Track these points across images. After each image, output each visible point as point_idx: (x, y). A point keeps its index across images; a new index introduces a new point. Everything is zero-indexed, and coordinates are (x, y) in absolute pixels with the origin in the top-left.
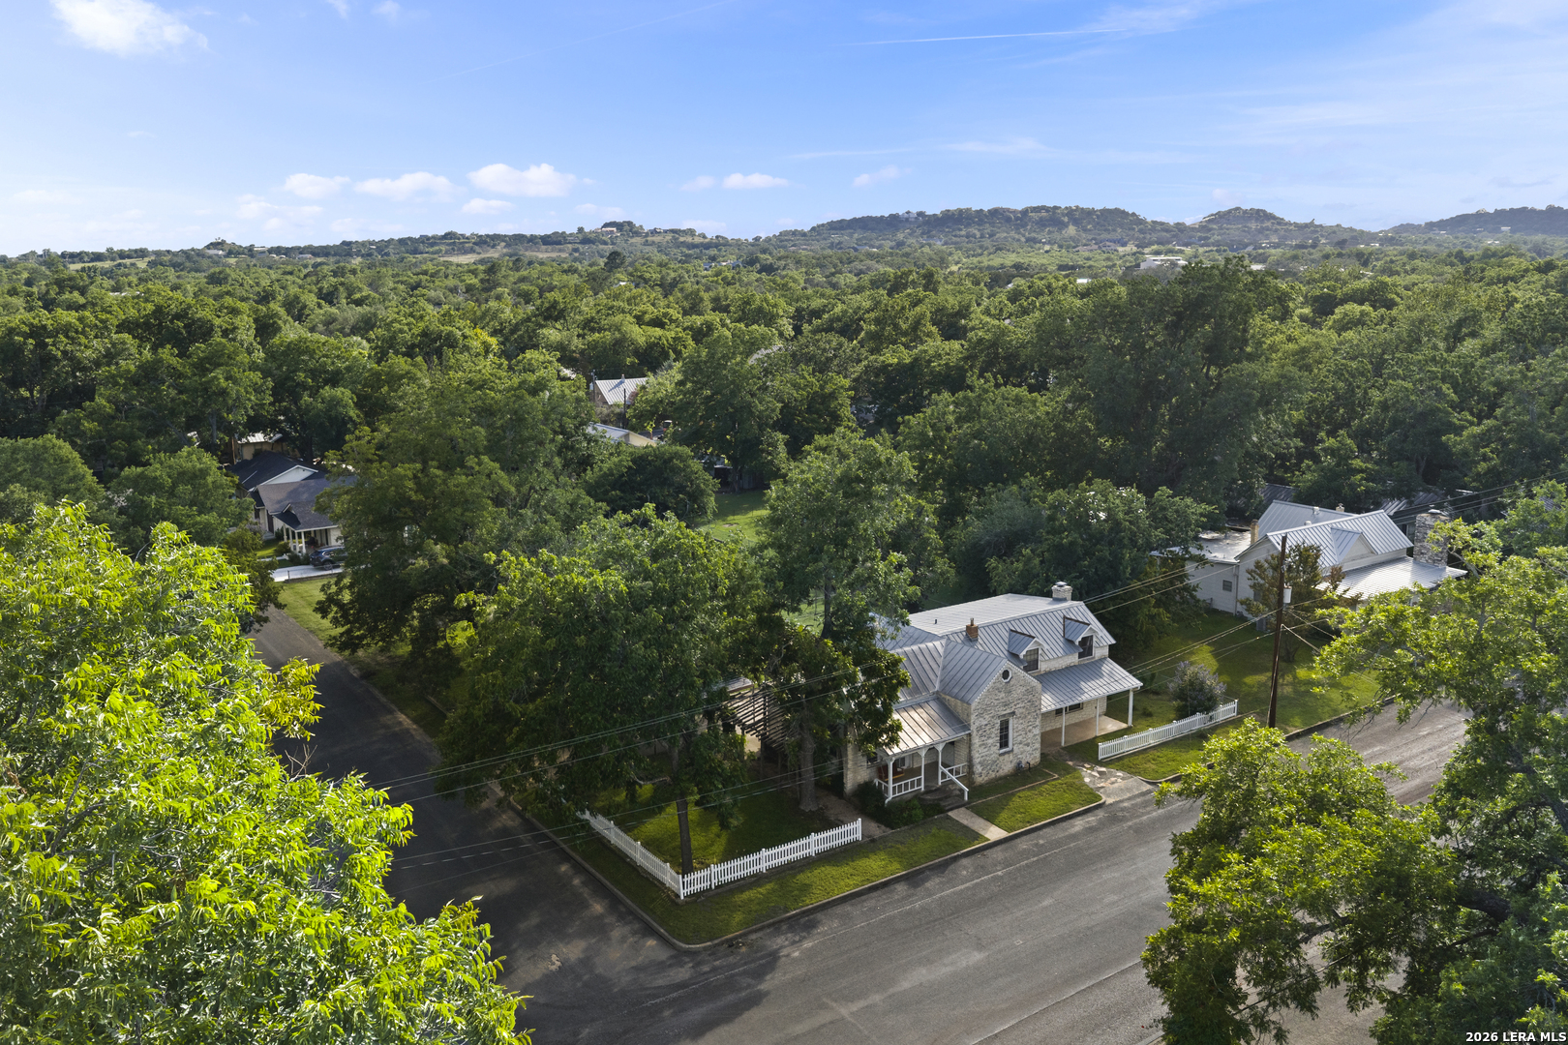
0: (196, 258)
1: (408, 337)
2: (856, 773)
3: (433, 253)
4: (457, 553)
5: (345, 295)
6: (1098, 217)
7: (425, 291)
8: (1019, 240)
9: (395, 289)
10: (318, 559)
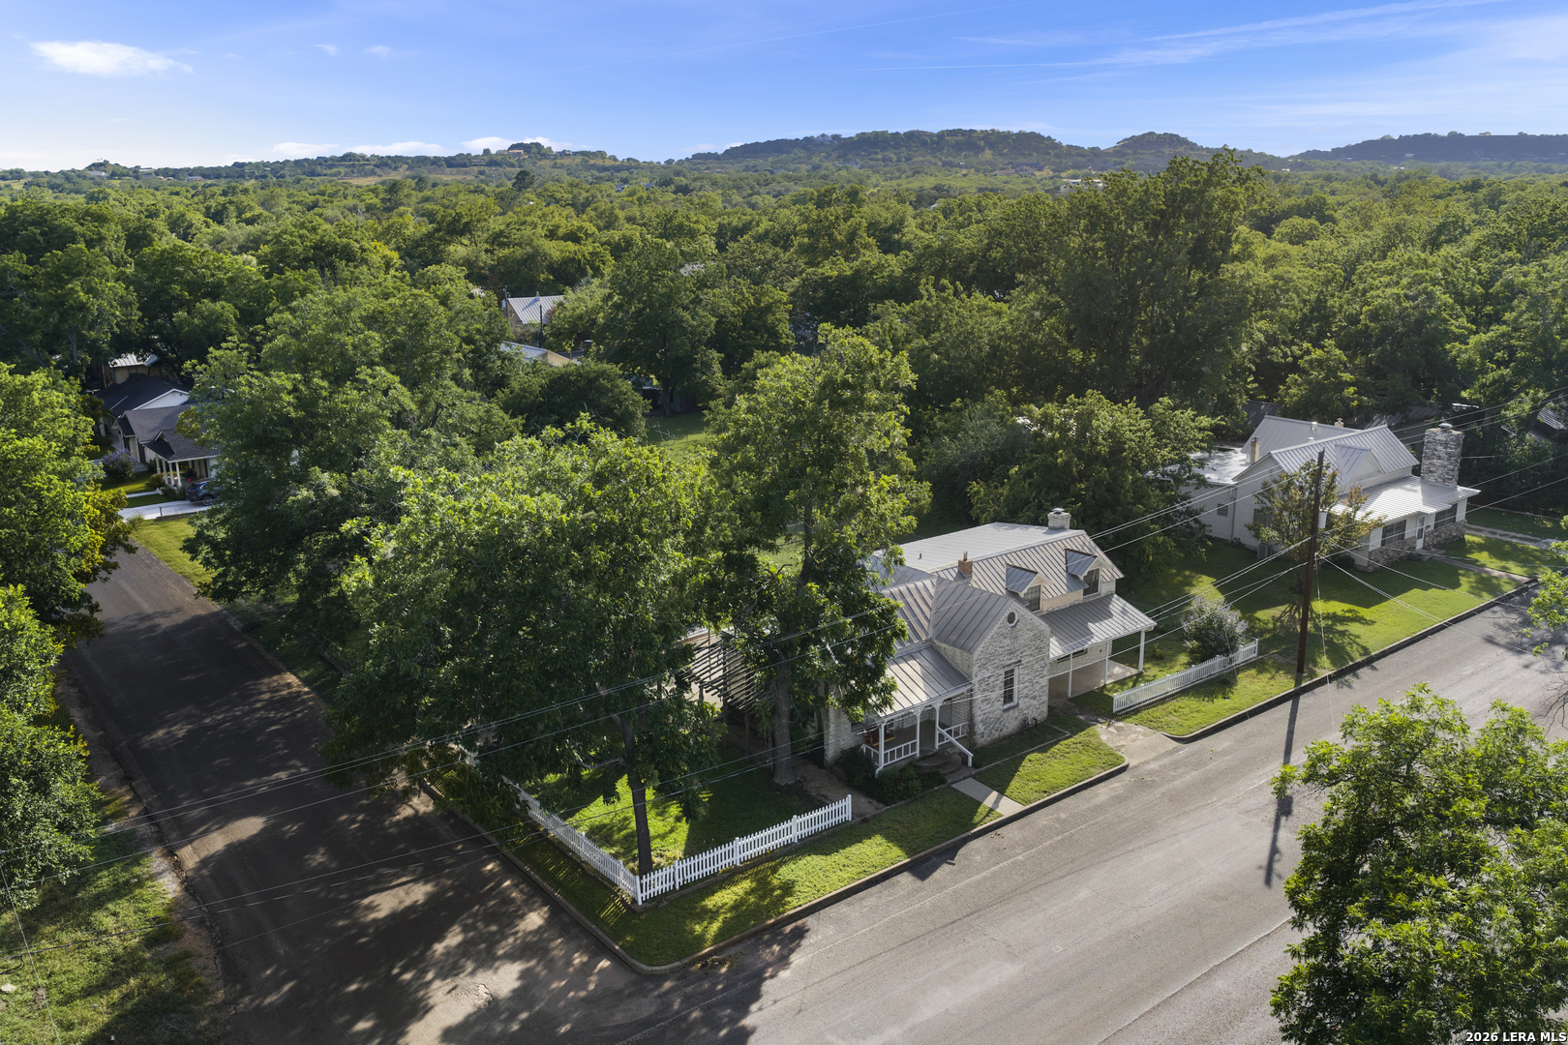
0: (76, 179)
1: (300, 250)
2: (838, 737)
3: (331, 175)
4: (350, 483)
5: (235, 214)
6: (1014, 140)
7: (321, 211)
8: (935, 164)
9: (290, 209)
10: (196, 493)
